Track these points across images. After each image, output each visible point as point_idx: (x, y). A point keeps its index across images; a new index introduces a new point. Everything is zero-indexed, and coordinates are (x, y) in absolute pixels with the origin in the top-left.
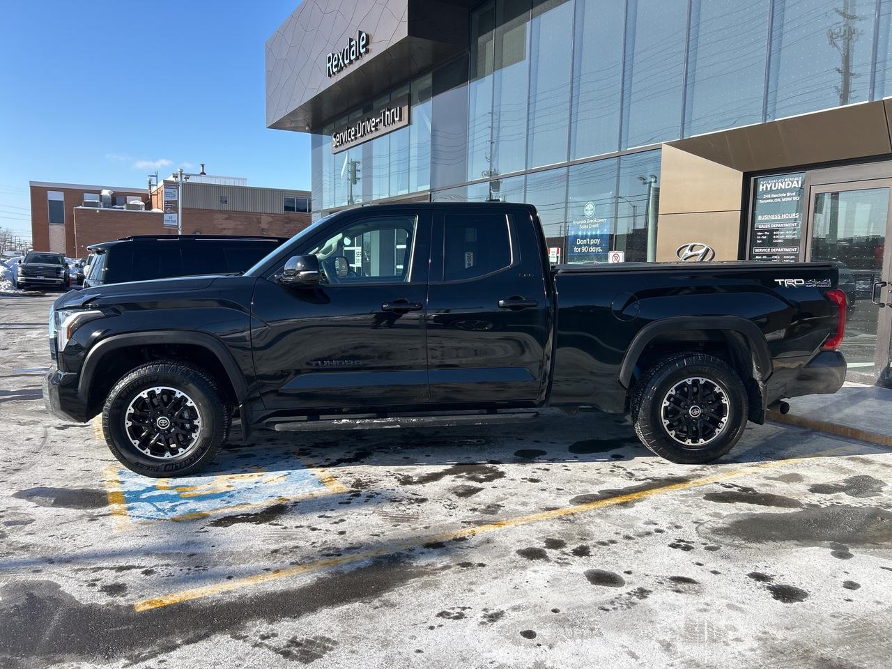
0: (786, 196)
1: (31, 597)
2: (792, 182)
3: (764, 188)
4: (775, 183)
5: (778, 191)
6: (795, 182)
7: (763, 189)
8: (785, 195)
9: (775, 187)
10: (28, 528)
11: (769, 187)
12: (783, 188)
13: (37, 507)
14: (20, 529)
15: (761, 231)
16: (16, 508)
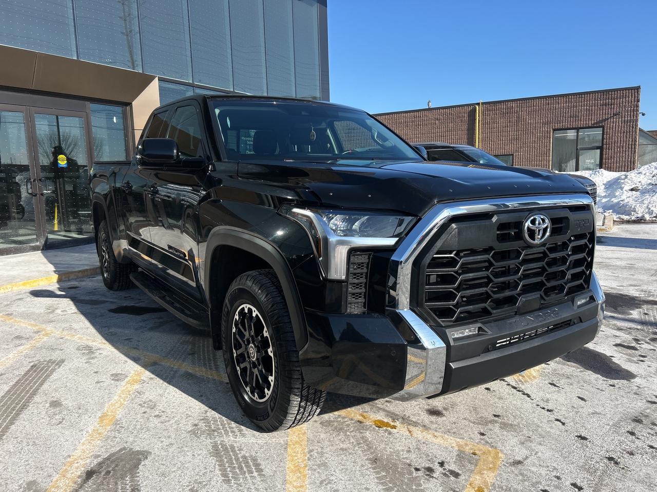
1: (616, 309)
10: (618, 341)
13: (612, 357)
14: (624, 341)
16: (630, 361)
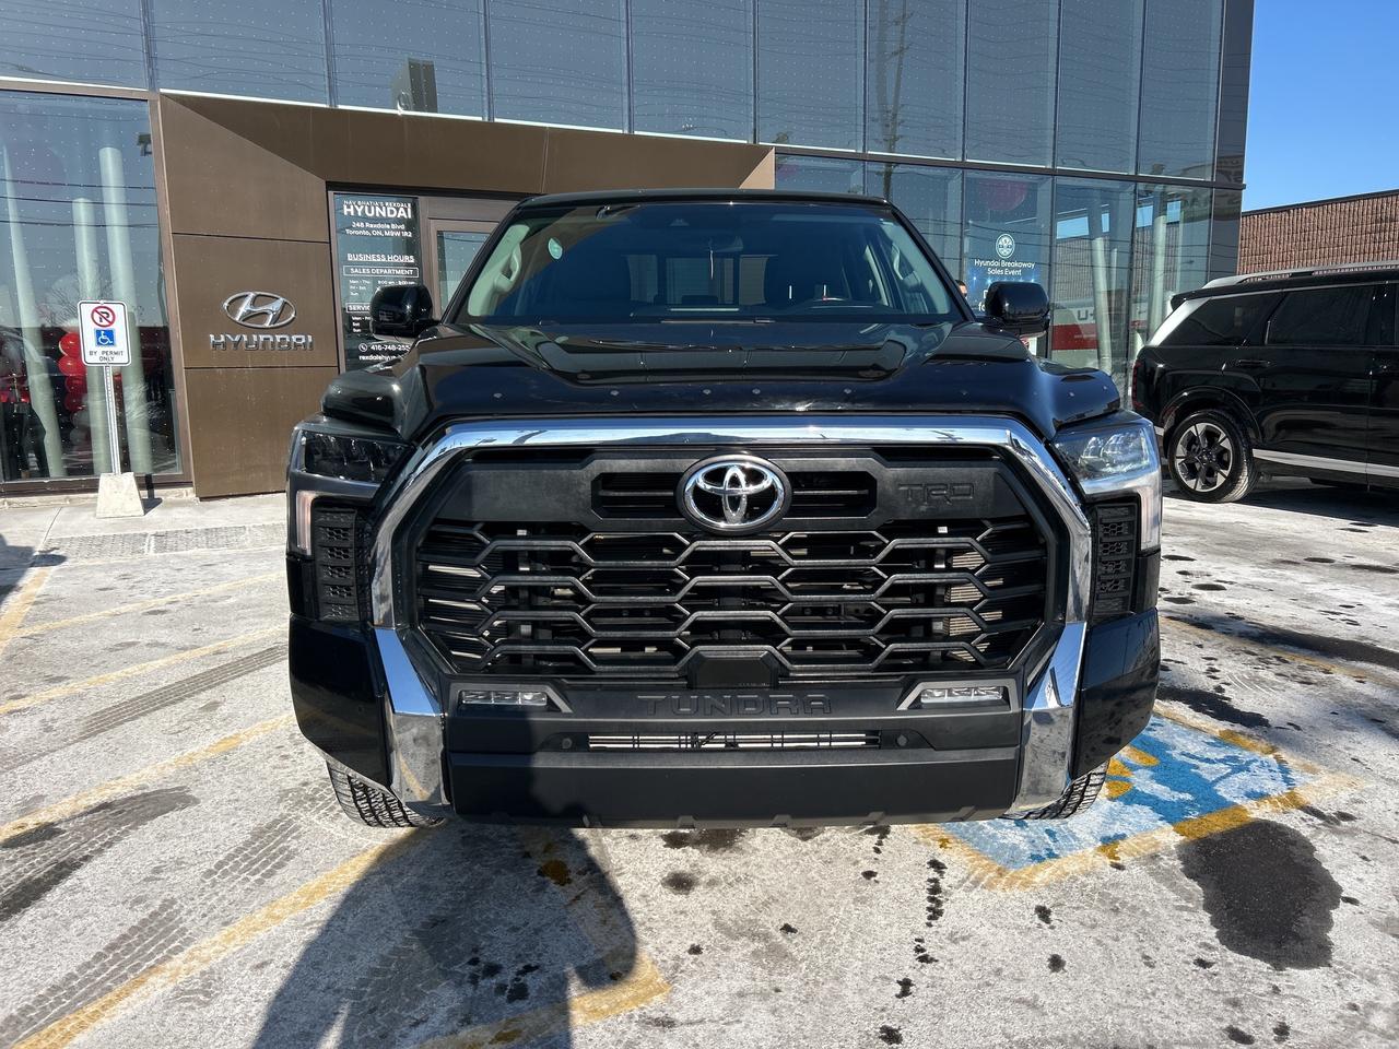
0: (391, 229)
2: (398, 209)
3: (352, 210)
4: (369, 207)
5: (375, 220)
6: (402, 209)
7: (349, 213)
8: (388, 226)
9: (370, 212)
11: (359, 210)
12: (384, 215)
15: (355, 279)
